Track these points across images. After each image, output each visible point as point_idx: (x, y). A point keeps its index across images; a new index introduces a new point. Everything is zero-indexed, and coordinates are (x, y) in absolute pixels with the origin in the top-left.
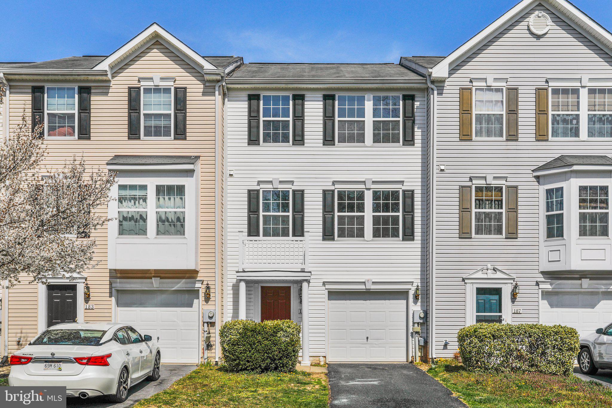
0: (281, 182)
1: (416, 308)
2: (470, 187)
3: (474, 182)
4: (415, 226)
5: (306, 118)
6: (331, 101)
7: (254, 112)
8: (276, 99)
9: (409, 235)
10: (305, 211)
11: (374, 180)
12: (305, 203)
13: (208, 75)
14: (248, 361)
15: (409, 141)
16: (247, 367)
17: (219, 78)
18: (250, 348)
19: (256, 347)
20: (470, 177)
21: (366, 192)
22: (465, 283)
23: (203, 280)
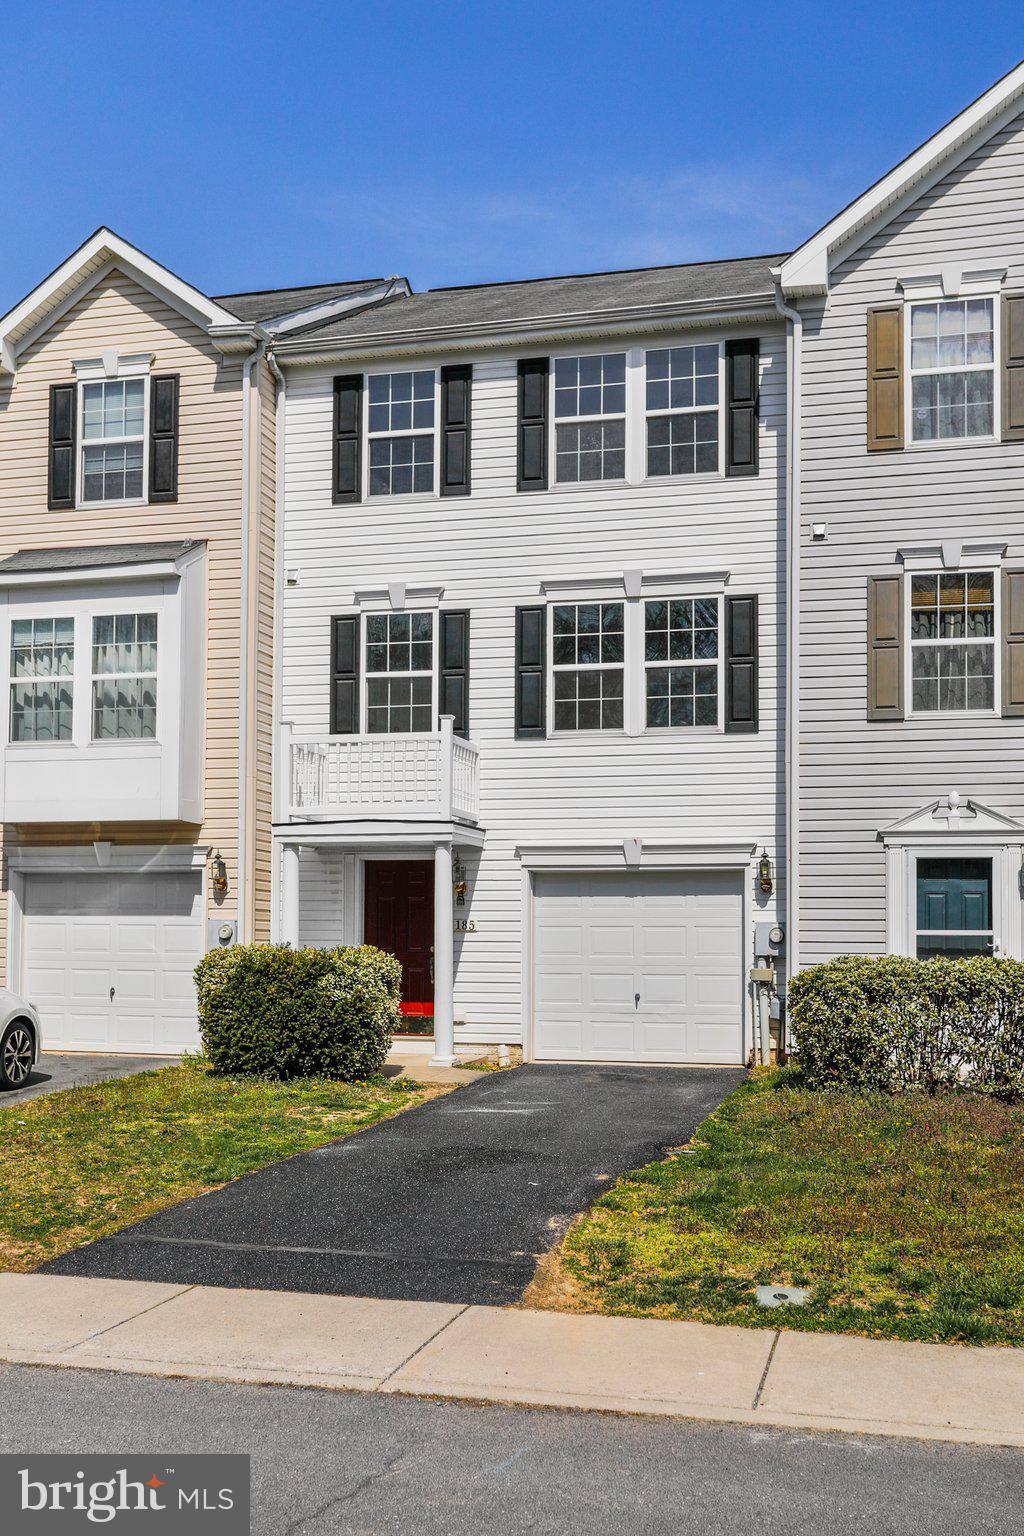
0: (410, 593)
1: (765, 918)
2: (898, 579)
3: (909, 564)
4: (762, 693)
5: (474, 424)
6: (538, 376)
7: (347, 419)
8: (401, 382)
9: (743, 718)
10: (472, 663)
11: (647, 573)
12: (472, 643)
13: (223, 341)
14: (247, 1049)
16: (245, 1062)
17: (248, 344)
20: (898, 552)
21: (628, 607)
22: (886, 846)
23: (212, 848)
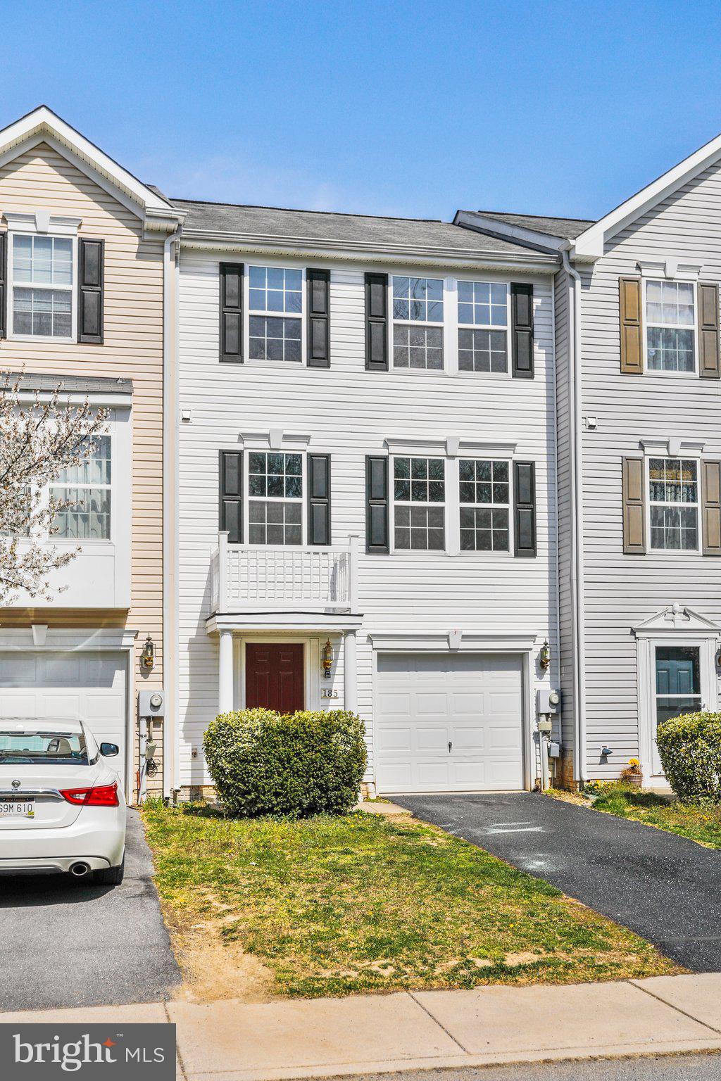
0: (287, 437)
1: (543, 687)
2: (641, 460)
3: (648, 450)
4: (538, 530)
5: (332, 315)
6: (380, 286)
7: (231, 297)
8: (275, 276)
9: (526, 547)
10: (333, 495)
11: (463, 440)
12: (333, 480)
13: (153, 220)
15: (524, 369)
16: (274, 806)
17: (173, 226)
18: (279, 768)
19: (293, 765)
20: (640, 442)
21: (448, 463)
22: (636, 638)
23: (138, 632)
